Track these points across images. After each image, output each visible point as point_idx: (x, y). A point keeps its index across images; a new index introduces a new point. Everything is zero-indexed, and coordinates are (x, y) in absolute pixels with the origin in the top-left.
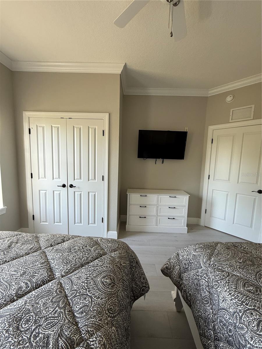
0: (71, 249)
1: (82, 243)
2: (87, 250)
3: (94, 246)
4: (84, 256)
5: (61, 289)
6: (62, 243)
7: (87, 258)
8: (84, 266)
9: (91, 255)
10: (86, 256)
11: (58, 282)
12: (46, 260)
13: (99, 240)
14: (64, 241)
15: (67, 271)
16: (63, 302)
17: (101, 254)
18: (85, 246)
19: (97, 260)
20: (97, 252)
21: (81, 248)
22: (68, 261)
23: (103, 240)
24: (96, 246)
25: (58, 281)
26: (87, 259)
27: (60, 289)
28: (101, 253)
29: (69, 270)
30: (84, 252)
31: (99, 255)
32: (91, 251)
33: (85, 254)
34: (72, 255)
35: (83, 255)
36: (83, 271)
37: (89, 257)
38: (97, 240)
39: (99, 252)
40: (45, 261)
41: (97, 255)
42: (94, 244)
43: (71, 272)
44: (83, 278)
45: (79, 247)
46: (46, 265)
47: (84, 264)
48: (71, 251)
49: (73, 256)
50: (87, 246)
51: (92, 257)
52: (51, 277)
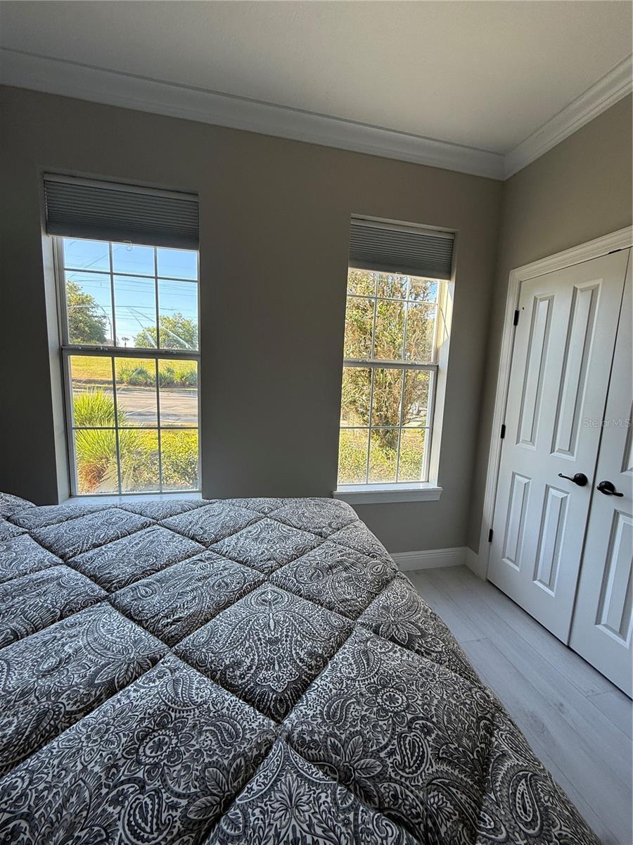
0: (384, 687)
1: (435, 702)
2: (412, 744)
3: (450, 763)
4: (382, 755)
5: (247, 766)
6: (400, 644)
7: (382, 777)
8: (347, 786)
9: (401, 784)
10: (389, 762)
11: (267, 739)
12: (326, 656)
13: (508, 764)
14: (408, 645)
15: (308, 738)
16: (207, 807)
17: (438, 833)
18: (425, 726)
19: (396, 832)
20: (434, 799)
21: (409, 716)
22: (341, 713)
23: (522, 787)
24: (462, 771)
25: (269, 737)
26: (377, 776)
27: (246, 762)
28: (443, 830)
29: (313, 741)
30: (399, 742)
31: (426, 826)
32: (420, 766)
33: (391, 754)
34: (366, 707)
35: (385, 747)
36: (323, 799)
37: (390, 779)
38: (504, 755)
39: (439, 808)
40: (321, 656)
41: (418, 816)
42: (465, 755)
43: (310, 752)
44: (293, 822)
45: (408, 706)
46: (311, 665)
47: (357, 782)
48: (377, 691)
49: (363, 713)
50: (429, 733)
51: (395, 797)
52: (277, 709)
